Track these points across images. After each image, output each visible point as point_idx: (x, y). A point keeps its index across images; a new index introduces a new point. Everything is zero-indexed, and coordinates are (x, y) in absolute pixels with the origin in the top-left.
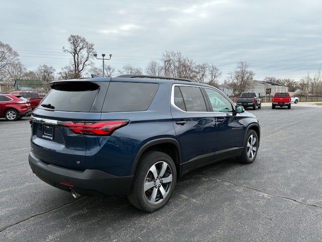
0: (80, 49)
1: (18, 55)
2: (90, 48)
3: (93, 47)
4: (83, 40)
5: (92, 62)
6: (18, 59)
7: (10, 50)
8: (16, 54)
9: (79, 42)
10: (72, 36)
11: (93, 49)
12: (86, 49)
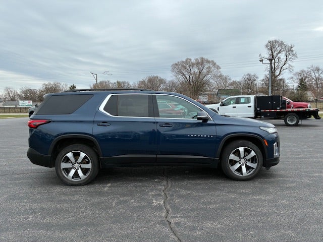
0: (277, 54)
1: (220, 68)
2: (290, 50)
3: (293, 49)
4: (282, 44)
5: (290, 65)
6: (220, 72)
7: (214, 64)
8: (218, 68)
9: (277, 46)
10: (270, 42)
11: (292, 51)
12: (284, 53)
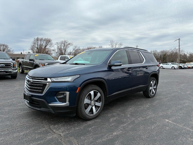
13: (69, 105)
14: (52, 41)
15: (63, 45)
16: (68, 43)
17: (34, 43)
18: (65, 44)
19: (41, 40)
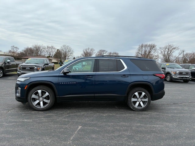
13: (20, 96)
14: (156, 47)
15: (167, 50)
16: (173, 47)
17: (139, 50)
18: (170, 49)
19: (146, 46)
